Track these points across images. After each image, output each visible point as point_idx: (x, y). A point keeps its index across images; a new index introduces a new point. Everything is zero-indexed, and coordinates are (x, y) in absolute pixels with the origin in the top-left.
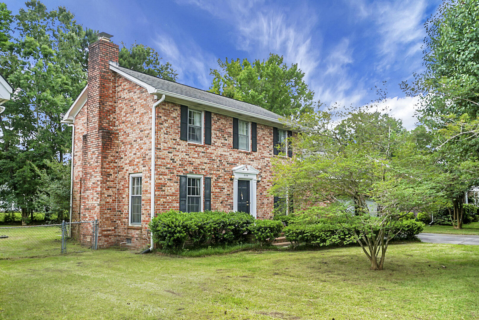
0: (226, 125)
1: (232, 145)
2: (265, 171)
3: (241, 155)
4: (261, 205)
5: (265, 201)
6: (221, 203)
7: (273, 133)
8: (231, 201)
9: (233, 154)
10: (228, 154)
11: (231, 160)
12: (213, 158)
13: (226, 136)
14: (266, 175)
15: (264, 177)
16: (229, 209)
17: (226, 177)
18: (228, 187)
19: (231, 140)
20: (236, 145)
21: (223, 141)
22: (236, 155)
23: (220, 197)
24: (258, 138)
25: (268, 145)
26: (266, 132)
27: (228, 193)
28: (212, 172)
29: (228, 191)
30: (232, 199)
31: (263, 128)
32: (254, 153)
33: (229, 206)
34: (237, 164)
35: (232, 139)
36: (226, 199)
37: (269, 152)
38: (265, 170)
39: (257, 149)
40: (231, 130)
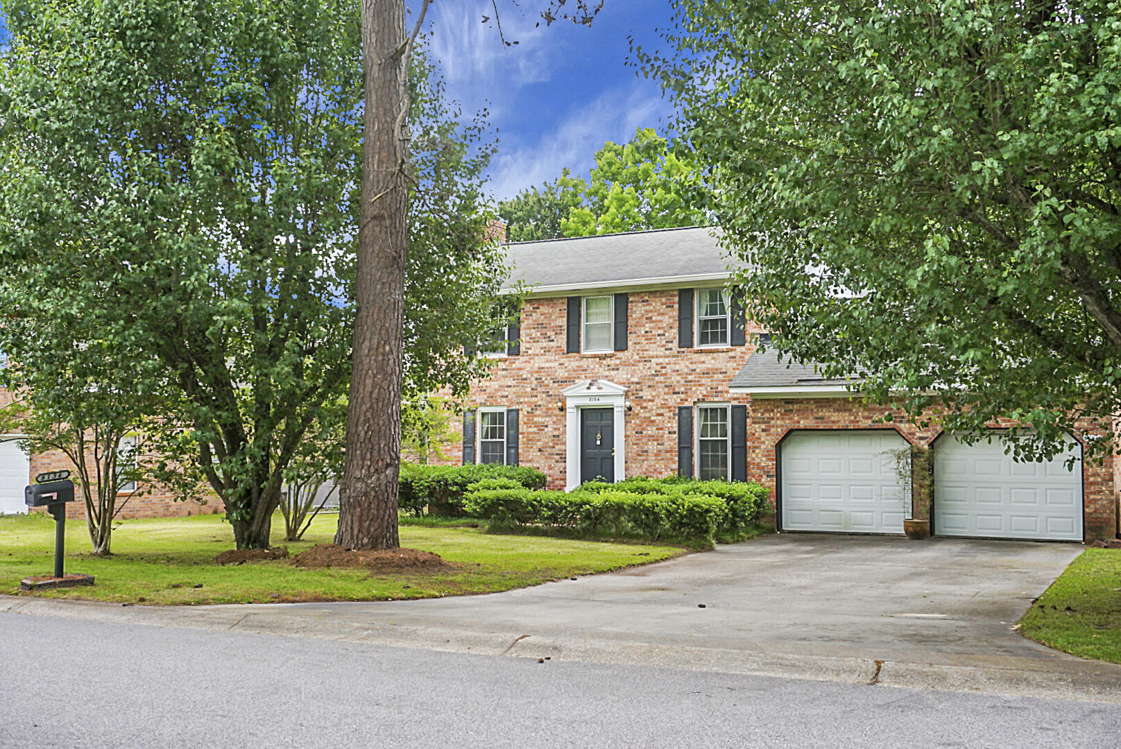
0: (551, 314)
1: (564, 347)
2: (650, 387)
3: (584, 363)
4: (639, 455)
5: (652, 447)
6: (540, 450)
7: (680, 303)
8: (563, 447)
9: (566, 364)
10: (557, 364)
11: (561, 374)
12: (524, 376)
13: (551, 334)
14: (654, 393)
15: (649, 397)
16: (557, 462)
17: (550, 406)
18: (554, 423)
19: (562, 340)
20: (573, 346)
21: (545, 345)
22: (575, 364)
23: (538, 440)
24: (630, 322)
25: (661, 332)
26: (657, 304)
27: (556, 433)
28: (522, 400)
29: (555, 429)
30: (564, 444)
31: (646, 298)
32: (620, 354)
33: (558, 457)
34: (577, 381)
35: (565, 336)
36: (551, 444)
37: (663, 346)
38: (651, 384)
39: (630, 343)
40: (563, 322)
